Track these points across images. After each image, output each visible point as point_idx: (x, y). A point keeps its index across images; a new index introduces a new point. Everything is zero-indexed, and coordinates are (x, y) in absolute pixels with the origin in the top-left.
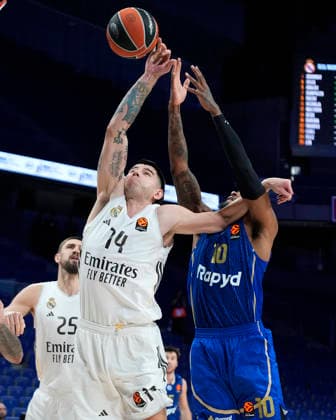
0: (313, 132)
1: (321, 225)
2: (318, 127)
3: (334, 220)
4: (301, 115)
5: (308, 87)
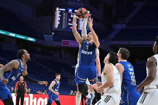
0: (58, 25)
1: (59, 46)
2: (59, 23)
3: (62, 45)
4: (55, 20)
5: (57, 14)
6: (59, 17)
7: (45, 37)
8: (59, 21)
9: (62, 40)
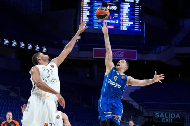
2: (88, 21)
3: (94, 57)
4: (82, 16)
5: (84, 5)
6: (88, 10)
7: (64, 43)
8: (88, 16)
9: (94, 48)
